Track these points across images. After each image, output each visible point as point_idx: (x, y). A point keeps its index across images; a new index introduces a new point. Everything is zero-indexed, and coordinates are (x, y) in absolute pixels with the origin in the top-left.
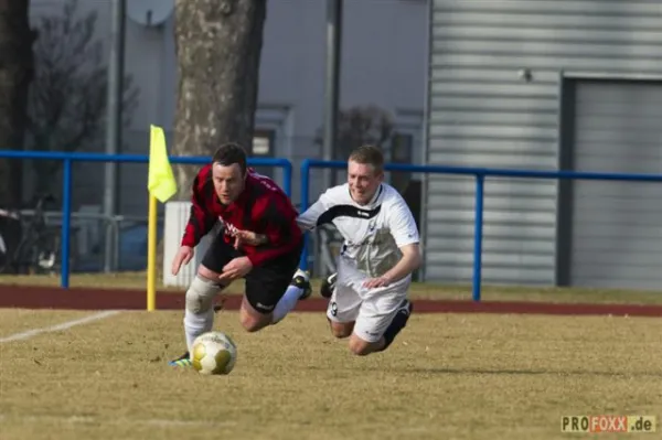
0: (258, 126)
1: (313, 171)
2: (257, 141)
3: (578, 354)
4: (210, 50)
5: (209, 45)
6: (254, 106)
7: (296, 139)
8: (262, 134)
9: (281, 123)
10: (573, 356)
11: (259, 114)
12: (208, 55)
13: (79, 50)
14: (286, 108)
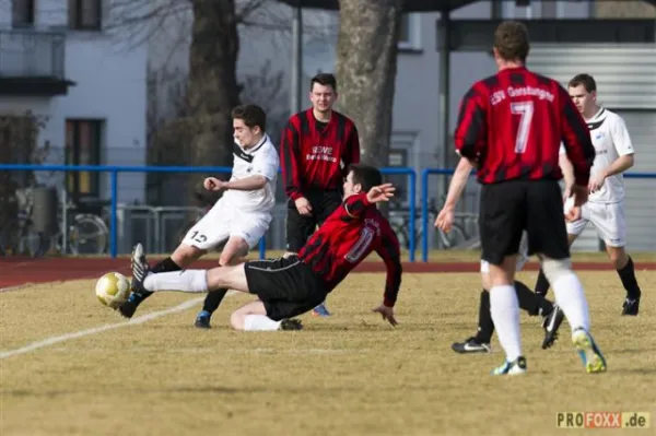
0: (393, 146)
1: (430, 176)
2: (392, 157)
3: (609, 297)
4: (359, 95)
5: (358, 92)
6: (389, 133)
7: (422, 155)
8: (396, 152)
9: (411, 144)
10: (606, 298)
11: (394, 139)
12: (357, 99)
13: (272, 97)
14: (414, 134)
